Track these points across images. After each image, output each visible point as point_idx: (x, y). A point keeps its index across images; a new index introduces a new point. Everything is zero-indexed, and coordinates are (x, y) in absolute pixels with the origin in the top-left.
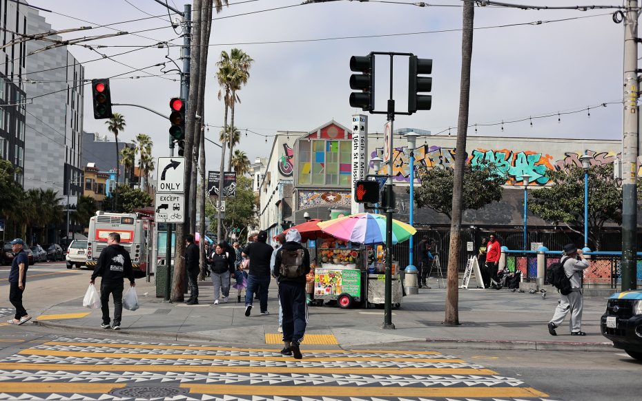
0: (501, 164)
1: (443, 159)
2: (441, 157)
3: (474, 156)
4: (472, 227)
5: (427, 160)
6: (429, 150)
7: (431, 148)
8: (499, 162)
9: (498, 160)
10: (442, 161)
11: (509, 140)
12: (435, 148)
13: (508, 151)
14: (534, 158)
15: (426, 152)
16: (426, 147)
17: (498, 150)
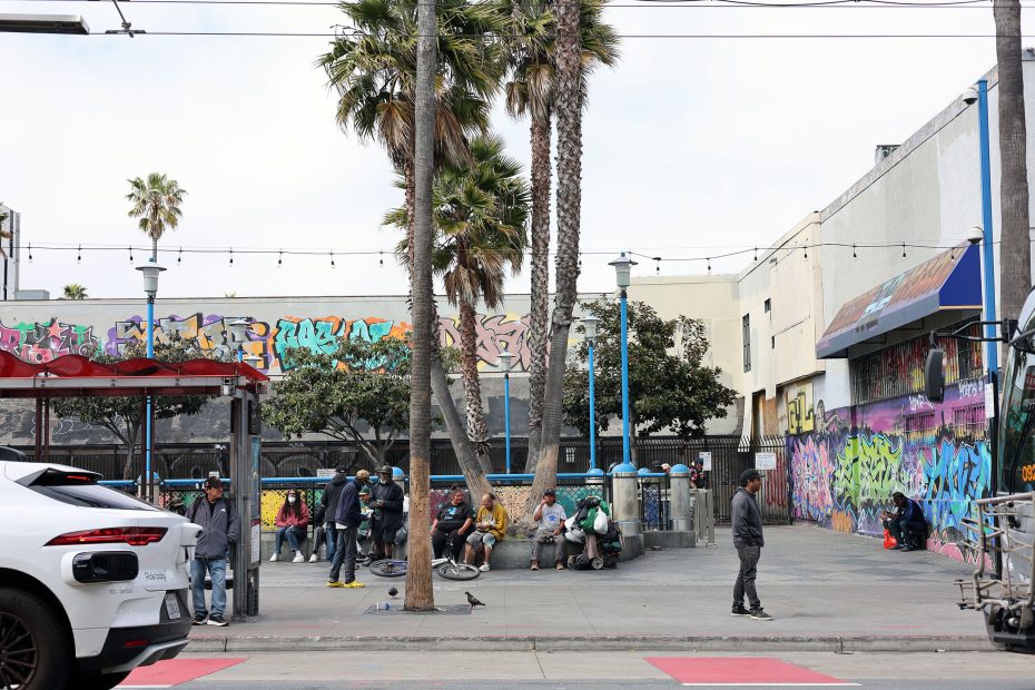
0: (325, 341)
1: (229, 336)
2: (224, 333)
3: (280, 329)
4: (218, 446)
5: (201, 339)
6: (205, 322)
7: (207, 318)
8: (323, 337)
9: (320, 334)
10: (225, 339)
11: (337, 299)
12: (214, 319)
13: (336, 318)
14: (380, 330)
15: (200, 325)
16: (200, 317)
17: (320, 317)
